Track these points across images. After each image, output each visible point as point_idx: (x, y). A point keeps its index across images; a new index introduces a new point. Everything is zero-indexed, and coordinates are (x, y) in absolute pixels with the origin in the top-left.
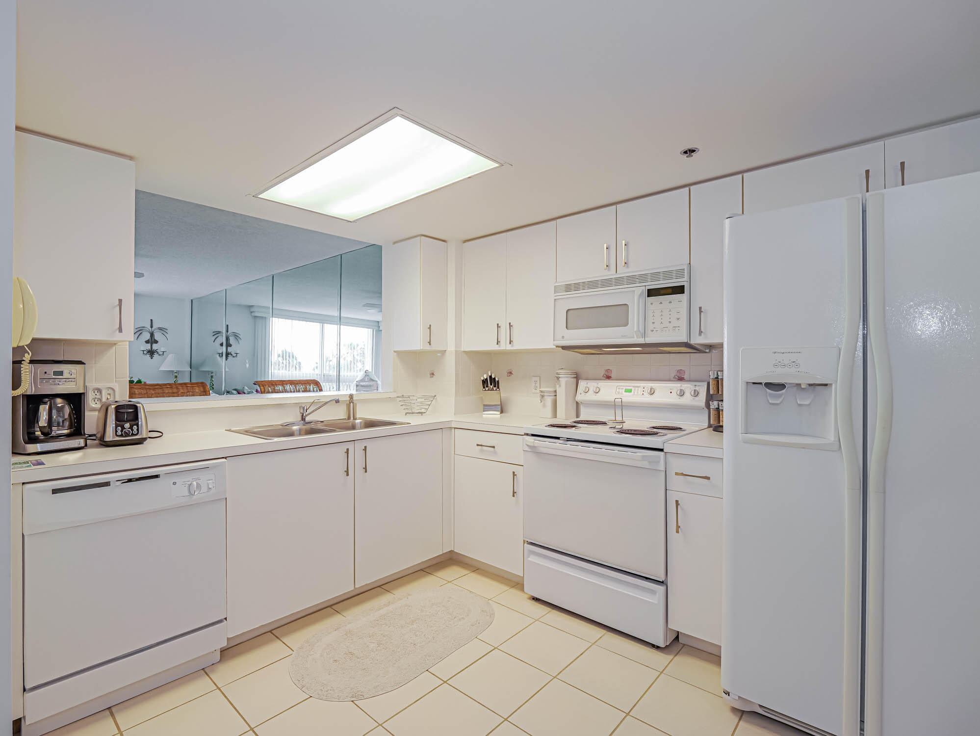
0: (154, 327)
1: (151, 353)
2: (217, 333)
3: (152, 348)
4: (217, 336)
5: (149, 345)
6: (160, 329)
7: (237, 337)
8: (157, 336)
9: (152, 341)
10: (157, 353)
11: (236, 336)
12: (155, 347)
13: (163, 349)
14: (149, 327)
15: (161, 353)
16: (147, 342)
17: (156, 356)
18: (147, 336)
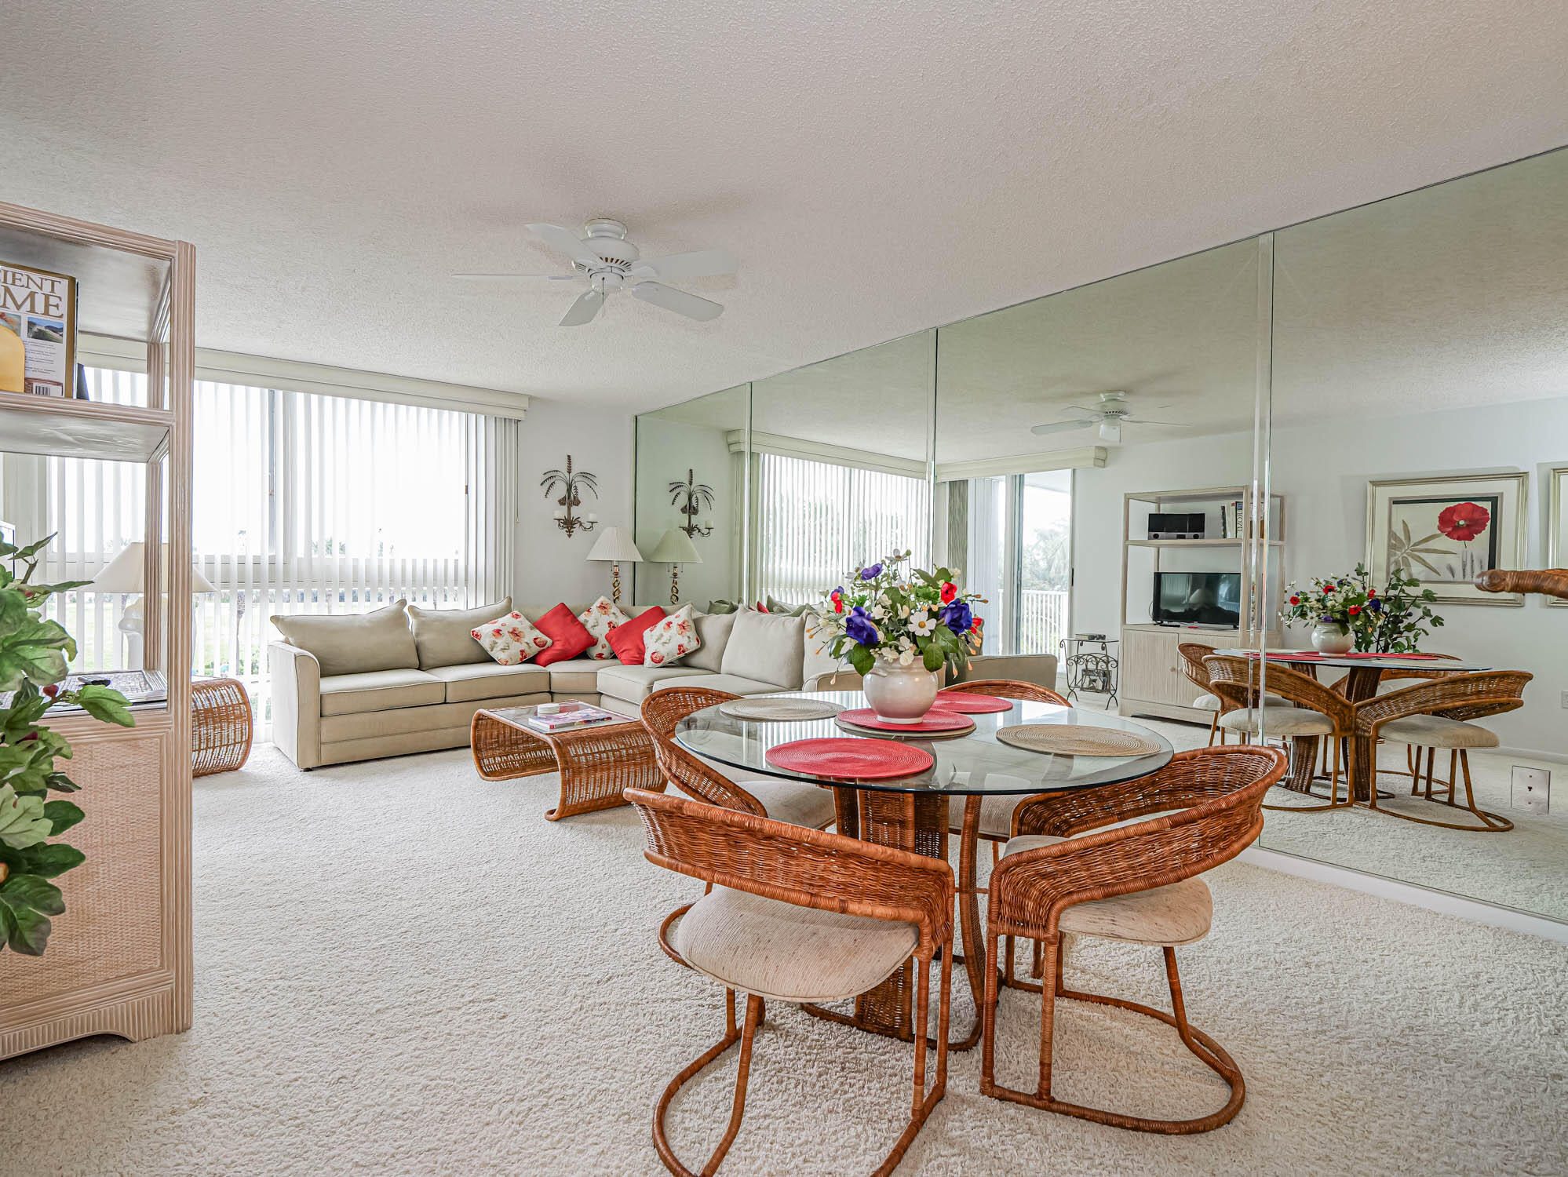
0: (576, 469)
1: (569, 524)
2: (679, 485)
3: (569, 514)
4: (677, 491)
5: (565, 508)
6: (584, 475)
7: (707, 495)
8: (582, 489)
9: (570, 500)
10: (581, 525)
11: (705, 491)
12: (575, 512)
13: (592, 517)
14: (564, 469)
15: (588, 525)
16: (562, 502)
17: (577, 528)
18: (560, 490)
